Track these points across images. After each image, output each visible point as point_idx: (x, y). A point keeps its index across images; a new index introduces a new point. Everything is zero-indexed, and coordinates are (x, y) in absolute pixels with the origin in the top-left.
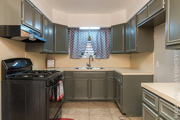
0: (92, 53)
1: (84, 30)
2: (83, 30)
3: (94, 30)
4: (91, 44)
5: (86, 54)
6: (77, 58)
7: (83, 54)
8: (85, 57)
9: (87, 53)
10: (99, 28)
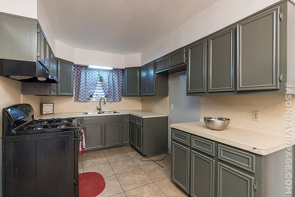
0: (103, 95)
1: (94, 69)
2: (91, 69)
3: (106, 71)
4: (101, 85)
5: (95, 96)
6: (85, 101)
7: (91, 96)
8: (93, 99)
9: (97, 95)
10: (111, 68)
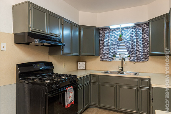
1: (116, 29)
2: (114, 29)
4: (124, 44)
5: (118, 56)
6: (107, 61)
8: (117, 59)
9: (120, 54)
10: (133, 25)
